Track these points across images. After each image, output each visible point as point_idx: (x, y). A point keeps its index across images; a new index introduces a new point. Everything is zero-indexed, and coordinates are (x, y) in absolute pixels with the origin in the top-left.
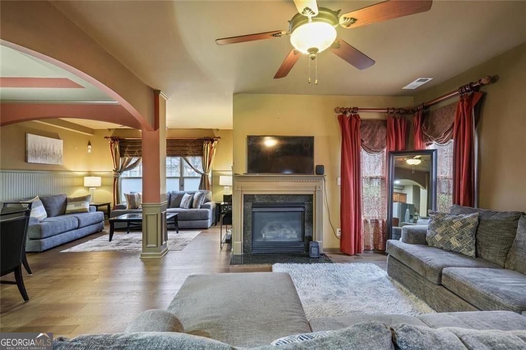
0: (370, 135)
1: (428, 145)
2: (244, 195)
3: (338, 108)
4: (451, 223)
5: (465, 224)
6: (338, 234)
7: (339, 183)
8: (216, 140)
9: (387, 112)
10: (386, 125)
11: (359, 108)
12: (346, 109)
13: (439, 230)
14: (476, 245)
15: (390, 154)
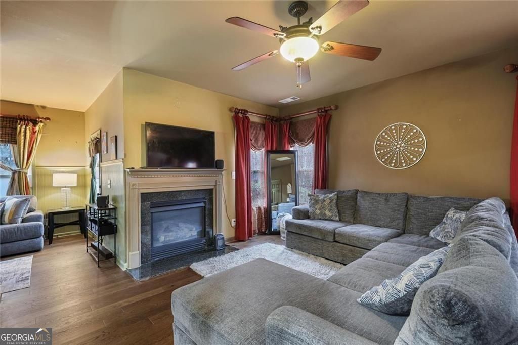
0: (255, 135)
1: (291, 147)
2: (142, 194)
3: (233, 107)
4: (324, 201)
5: (331, 200)
6: (234, 224)
7: (234, 177)
8: (41, 122)
9: (265, 118)
10: (264, 129)
11: (249, 111)
12: (240, 110)
13: (317, 207)
14: (338, 213)
15: (268, 152)
